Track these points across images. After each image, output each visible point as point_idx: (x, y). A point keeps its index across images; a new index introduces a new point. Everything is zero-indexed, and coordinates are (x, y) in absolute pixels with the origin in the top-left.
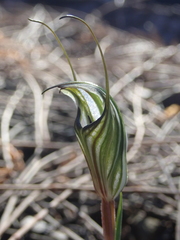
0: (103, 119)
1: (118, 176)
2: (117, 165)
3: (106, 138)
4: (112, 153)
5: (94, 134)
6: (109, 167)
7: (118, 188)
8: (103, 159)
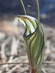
0: (35, 33)
1: (39, 59)
2: (39, 54)
3: (36, 41)
4: (38, 49)
5: (31, 38)
6: (36, 55)
7: (39, 64)
8: (34, 51)
